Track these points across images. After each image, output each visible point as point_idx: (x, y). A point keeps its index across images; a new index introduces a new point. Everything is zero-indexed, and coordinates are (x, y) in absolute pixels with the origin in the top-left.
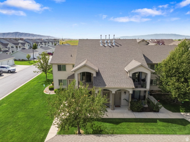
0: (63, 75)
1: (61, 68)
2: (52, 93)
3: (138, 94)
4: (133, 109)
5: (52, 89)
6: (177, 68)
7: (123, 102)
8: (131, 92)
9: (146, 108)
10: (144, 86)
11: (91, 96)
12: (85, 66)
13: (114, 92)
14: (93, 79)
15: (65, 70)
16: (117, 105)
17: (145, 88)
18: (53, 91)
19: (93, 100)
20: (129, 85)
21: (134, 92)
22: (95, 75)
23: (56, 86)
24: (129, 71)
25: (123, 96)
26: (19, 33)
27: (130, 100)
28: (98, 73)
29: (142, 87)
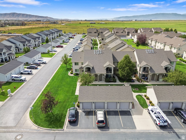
0: (77, 67)
1: (76, 64)
2: (72, 75)
3: (110, 76)
4: (106, 81)
5: (72, 73)
6: (122, 66)
7: (103, 79)
8: (105, 75)
9: (112, 81)
10: (111, 72)
11: (90, 77)
12: (88, 65)
13: (99, 75)
14: (91, 70)
15: (78, 65)
16: (101, 80)
17: (112, 73)
18: (73, 74)
19: (91, 78)
20: (104, 72)
21: (106, 75)
22: (91, 68)
23: (74, 72)
24: (105, 67)
25: (103, 77)
26: (17, 13)
27: (105, 78)
28: (93, 68)
29: (110, 73)
